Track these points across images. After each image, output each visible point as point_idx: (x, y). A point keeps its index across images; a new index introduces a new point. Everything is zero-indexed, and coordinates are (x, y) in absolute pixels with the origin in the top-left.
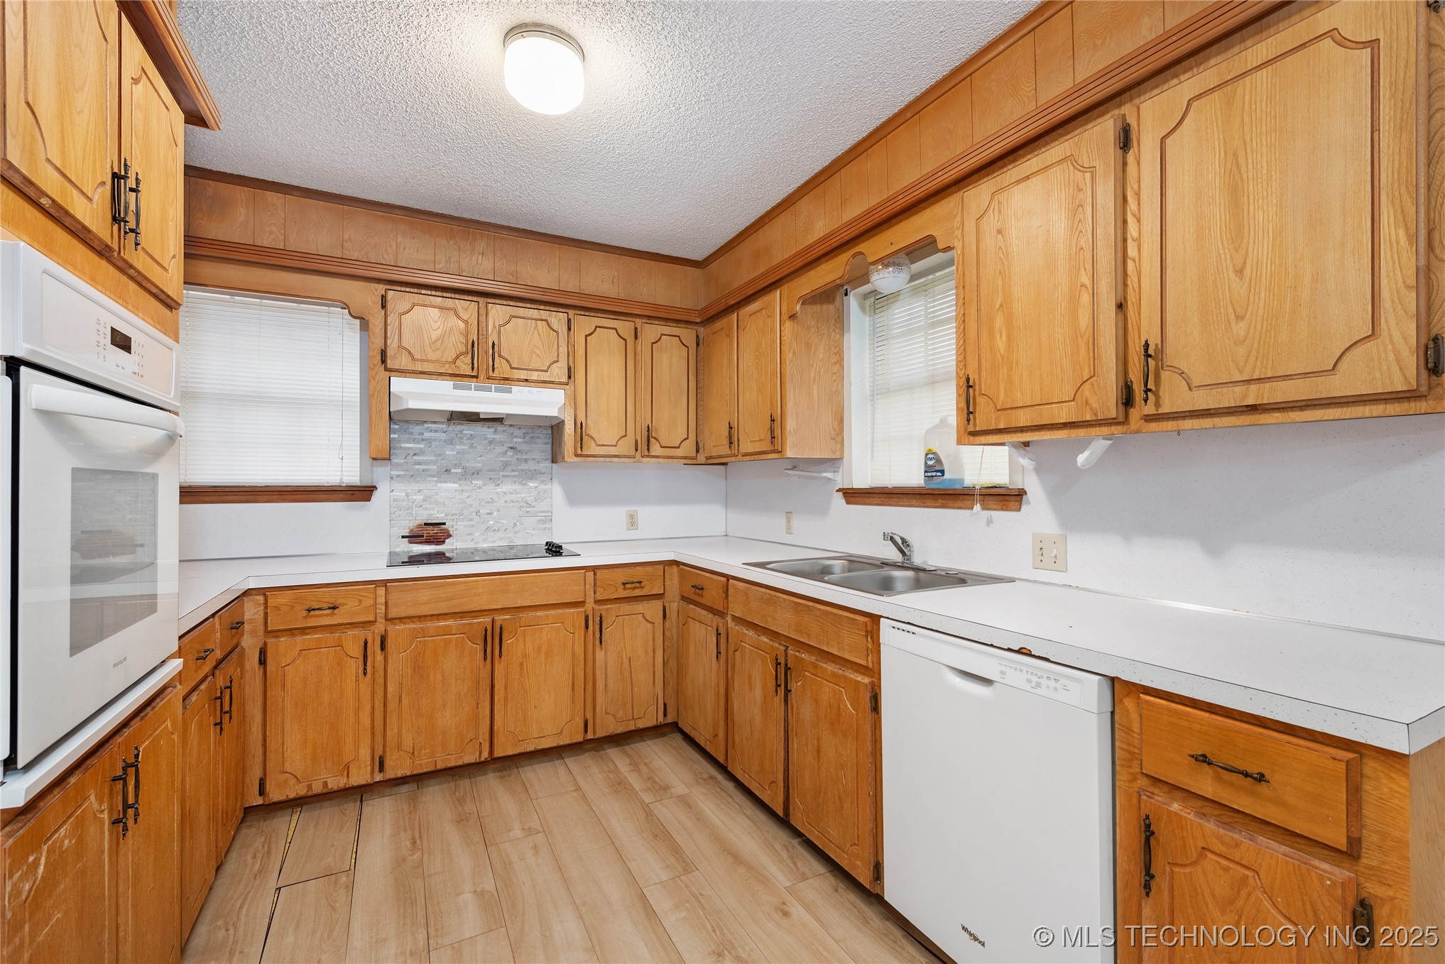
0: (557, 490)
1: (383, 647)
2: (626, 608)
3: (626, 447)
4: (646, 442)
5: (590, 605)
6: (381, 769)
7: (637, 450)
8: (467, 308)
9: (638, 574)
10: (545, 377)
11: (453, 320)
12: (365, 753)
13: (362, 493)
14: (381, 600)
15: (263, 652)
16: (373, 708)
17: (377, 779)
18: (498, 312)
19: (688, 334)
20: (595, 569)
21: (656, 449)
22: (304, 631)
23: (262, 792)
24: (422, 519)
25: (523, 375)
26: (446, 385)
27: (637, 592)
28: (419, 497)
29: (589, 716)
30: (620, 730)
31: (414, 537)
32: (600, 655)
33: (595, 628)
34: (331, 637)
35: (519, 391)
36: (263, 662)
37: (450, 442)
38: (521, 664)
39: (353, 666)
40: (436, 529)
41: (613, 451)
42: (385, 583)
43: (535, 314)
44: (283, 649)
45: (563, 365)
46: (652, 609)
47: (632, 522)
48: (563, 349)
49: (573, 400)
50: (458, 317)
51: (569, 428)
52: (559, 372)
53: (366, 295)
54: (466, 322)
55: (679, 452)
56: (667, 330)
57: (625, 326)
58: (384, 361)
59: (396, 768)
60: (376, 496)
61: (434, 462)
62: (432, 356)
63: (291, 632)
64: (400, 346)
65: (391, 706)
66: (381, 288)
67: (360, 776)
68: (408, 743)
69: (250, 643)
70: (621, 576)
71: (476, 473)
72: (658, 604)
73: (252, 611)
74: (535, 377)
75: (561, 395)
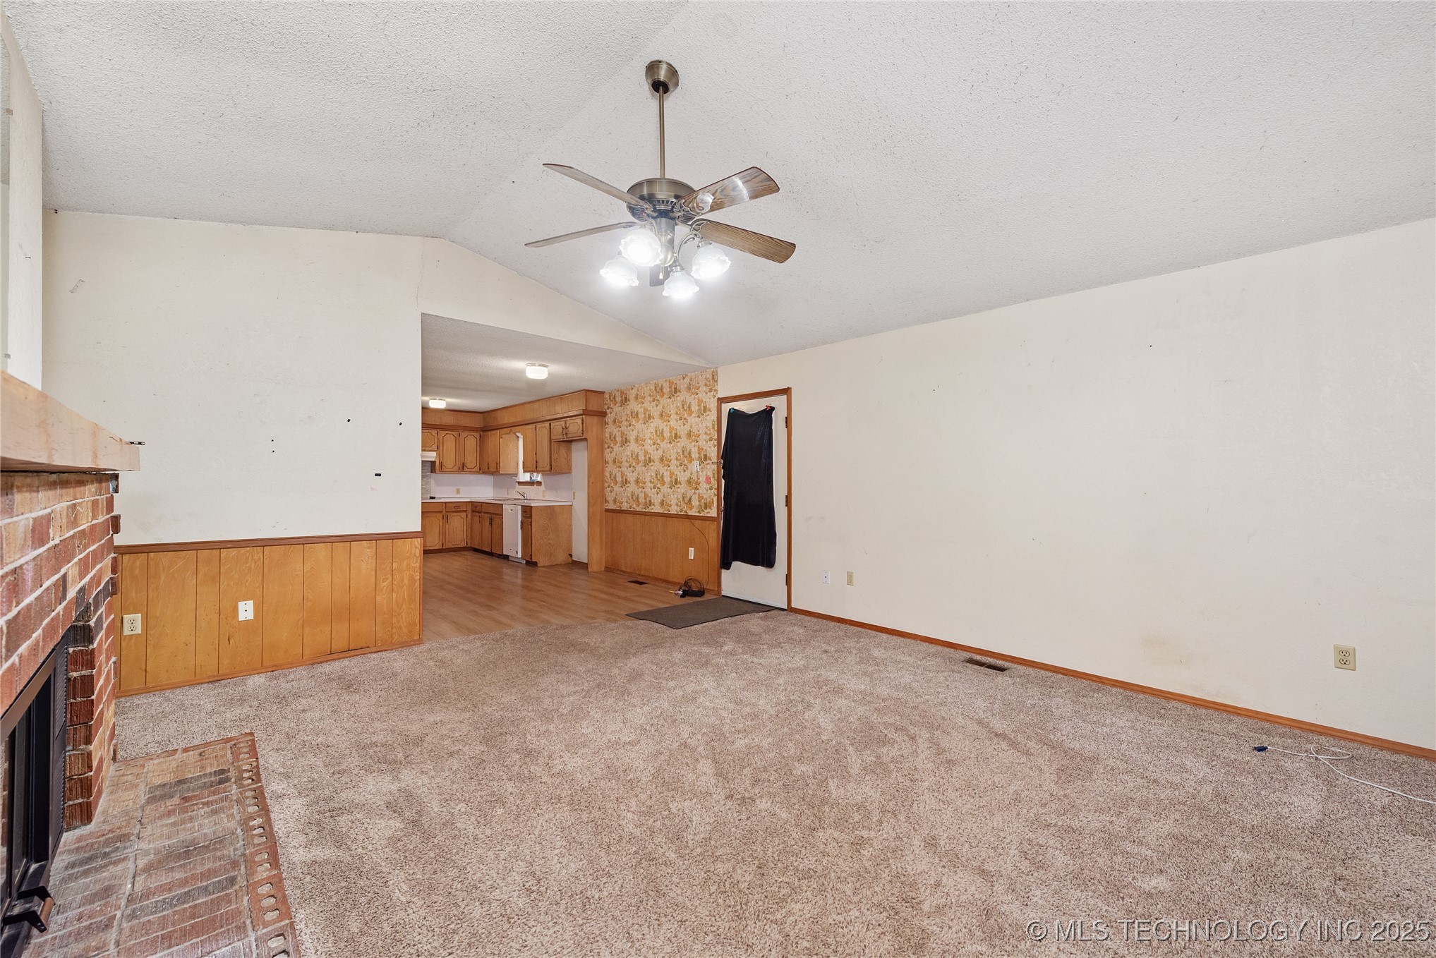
0: (433, 481)
2: (455, 514)
3: (457, 467)
4: (462, 468)
5: (444, 512)
7: (459, 469)
9: (459, 504)
10: (430, 449)
19: (477, 435)
20: (446, 503)
21: (465, 469)
27: (459, 509)
29: (446, 542)
30: (454, 547)
32: (447, 526)
33: (446, 518)
41: (452, 470)
45: (436, 445)
46: (464, 515)
47: (458, 492)
48: (436, 441)
49: (438, 455)
51: (437, 463)
52: (435, 447)
55: (474, 470)
56: (470, 434)
57: (456, 433)
70: (454, 505)
72: (465, 514)
74: (427, 449)
75: (434, 454)
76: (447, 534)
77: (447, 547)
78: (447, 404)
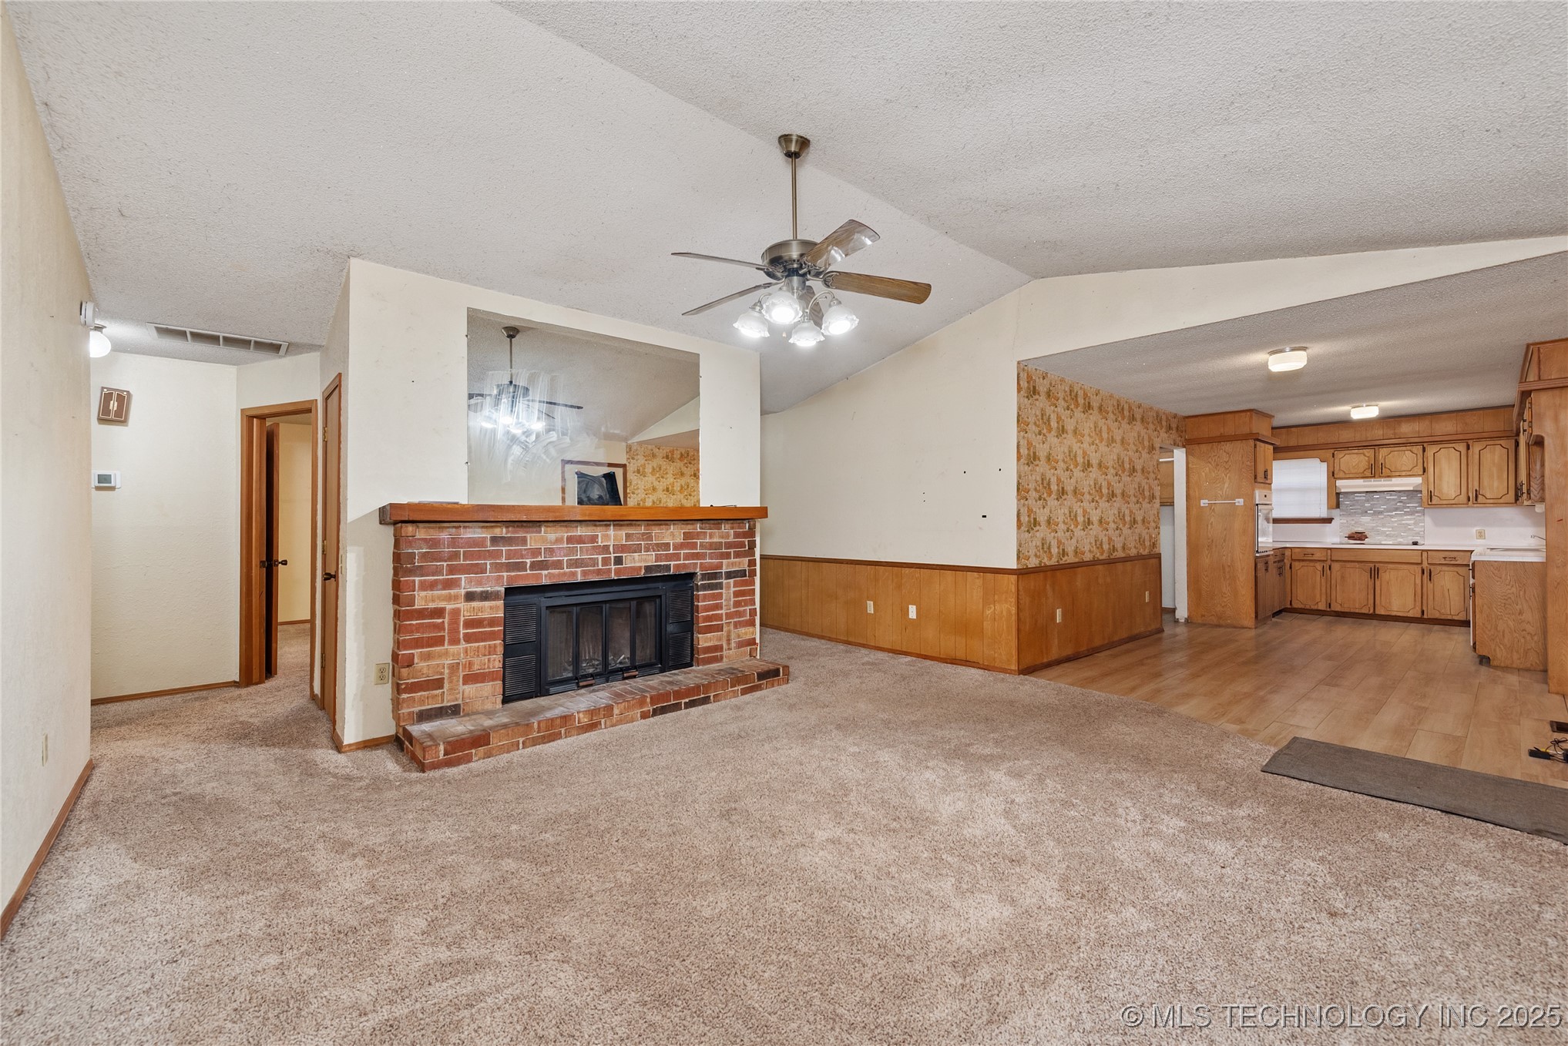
0: (1428, 520)
1: (1330, 569)
2: (1446, 568)
3: (1463, 498)
4: (1477, 499)
5: (1425, 565)
6: (1330, 607)
7: (1469, 501)
8: (1369, 453)
9: (1455, 554)
10: (1410, 473)
11: (1362, 457)
12: (1323, 600)
13: (1329, 520)
14: (1329, 554)
15: (1291, 565)
16: (1326, 587)
17: (1328, 610)
18: (1383, 452)
20: (1427, 551)
21: (1483, 500)
22: (1303, 560)
23: (1291, 604)
24: (1354, 531)
25: (1398, 474)
26: (1360, 482)
27: (1452, 562)
28: (1353, 522)
29: (1425, 609)
30: (1443, 617)
31: (1350, 537)
32: (1430, 586)
33: (1428, 574)
34: (1312, 564)
35: (1395, 481)
36: (1291, 568)
37: (1368, 501)
38: (1388, 583)
39: (1319, 574)
40: (1360, 535)
41: (1453, 502)
42: (1330, 549)
43: (1404, 448)
44: (1296, 565)
45: (1420, 466)
47: (1480, 535)
48: (1420, 460)
49: (1426, 481)
50: (1365, 455)
51: (1425, 493)
52: (1418, 470)
53: (1328, 453)
54: (1368, 457)
55: (1502, 501)
56: (1490, 443)
57: (1461, 445)
58: (1333, 475)
59: (1336, 607)
60: (1333, 521)
61: (1360, 509)
62: (1353, 472)
63: (1299, 560)
64: (1340, 470)
65: (1333, 587)
66: (1332, 451)
67: (1322, 606)
68: (1339, 601)
69: (1287, 562)
70: (1443, 555)
71: (1381, 513)
73: (1288, 553)
74: (1404, 473)
75: (1418, 480)
76: (1431, 597)
77: (1430, 617)
78: (1381, 410)
